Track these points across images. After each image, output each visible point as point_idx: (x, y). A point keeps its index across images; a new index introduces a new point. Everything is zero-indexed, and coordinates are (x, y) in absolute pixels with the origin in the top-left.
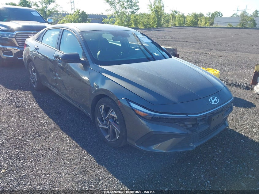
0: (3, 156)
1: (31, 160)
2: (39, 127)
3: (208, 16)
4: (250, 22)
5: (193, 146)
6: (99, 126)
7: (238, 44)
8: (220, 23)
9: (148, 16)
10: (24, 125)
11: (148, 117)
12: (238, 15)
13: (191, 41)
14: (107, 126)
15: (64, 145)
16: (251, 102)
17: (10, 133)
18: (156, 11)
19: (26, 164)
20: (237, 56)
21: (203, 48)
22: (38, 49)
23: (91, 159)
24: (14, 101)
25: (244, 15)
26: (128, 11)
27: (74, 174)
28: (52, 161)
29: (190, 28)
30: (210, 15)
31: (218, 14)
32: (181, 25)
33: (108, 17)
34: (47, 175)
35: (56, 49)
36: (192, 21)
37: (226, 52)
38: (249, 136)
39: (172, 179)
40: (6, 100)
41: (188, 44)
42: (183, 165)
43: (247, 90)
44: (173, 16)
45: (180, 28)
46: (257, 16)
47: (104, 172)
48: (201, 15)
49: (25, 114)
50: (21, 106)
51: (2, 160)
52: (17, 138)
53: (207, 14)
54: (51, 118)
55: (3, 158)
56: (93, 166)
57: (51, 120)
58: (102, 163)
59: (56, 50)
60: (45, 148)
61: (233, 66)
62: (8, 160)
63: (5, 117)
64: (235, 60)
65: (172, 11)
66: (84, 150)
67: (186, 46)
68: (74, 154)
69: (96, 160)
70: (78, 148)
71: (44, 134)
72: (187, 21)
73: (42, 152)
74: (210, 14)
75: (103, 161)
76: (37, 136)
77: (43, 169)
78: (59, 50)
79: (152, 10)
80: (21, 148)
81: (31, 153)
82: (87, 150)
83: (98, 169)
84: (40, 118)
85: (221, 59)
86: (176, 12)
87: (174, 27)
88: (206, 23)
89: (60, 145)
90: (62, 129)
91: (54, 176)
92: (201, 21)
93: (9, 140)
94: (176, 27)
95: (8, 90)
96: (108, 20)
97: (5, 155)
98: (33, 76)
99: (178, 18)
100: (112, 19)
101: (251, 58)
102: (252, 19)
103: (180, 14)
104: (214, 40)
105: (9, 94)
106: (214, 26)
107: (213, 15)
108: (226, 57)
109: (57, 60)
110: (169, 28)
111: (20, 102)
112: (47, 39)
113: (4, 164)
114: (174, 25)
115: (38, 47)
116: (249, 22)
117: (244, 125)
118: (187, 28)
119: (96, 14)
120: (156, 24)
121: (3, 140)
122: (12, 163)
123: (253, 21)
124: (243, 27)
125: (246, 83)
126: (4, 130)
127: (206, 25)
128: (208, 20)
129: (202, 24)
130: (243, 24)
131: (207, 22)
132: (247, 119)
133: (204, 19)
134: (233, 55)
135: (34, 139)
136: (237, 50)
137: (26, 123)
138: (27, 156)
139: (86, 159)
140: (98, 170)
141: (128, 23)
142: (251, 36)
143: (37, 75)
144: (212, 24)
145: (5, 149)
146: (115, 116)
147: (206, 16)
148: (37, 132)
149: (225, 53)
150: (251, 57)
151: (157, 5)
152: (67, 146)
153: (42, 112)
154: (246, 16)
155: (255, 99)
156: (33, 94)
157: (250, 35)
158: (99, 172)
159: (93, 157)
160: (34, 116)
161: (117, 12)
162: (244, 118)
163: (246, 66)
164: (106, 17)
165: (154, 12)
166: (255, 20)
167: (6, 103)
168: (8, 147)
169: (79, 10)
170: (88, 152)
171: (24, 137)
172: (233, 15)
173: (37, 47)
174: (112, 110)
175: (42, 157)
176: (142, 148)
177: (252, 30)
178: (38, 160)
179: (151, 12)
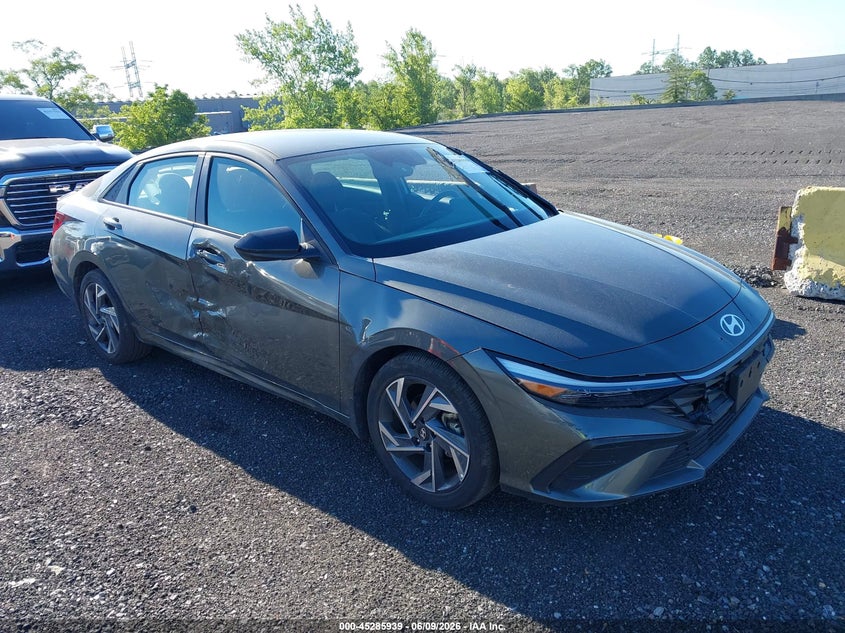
0: (102, 590)
1: (200, 589)
2: (177, 479)
3: (571, 77)
4: (696, 84)
5: (698, 467)
6: (387, 449)
7: (686, 153)
8: (607, 94)
9: (390, 92)
10: (124, 480)
11: (564, 396)
12: (657, 67)
13: (545, 157)
14: (417, 444)
15: (288, 524)
16: (788, 320)
17: (90, 513)
18: (413, 74)
19: (189, 602)
20: (694, 189)
21: (587, 175)
22: (120, 227)
23: (392, 555)
24: (52, 409)
25: (674, 63)
26: (326, 80)
27: (359, 610)
28: (271, 581)
29: (522, 117)
30: (575, 73)
31: (599, 69)
32: (494, 111)
33: (263, 103)
34: (276, 628)
35: (192, 223)
36: (525, 95)
37: (658, 180)
38: (824, 422)
39: (661, 579)
40: (24, 408)
41: (538, 167)
42: (673, 530)
43: (763, 286)
44: (466, 83)
45: (492, 119)
46: (712, 67)
47: (449, 588)
48: (549, 75)
49: (112, 444)
50: (84, 421)
51: (103, 602)
52: (121, 527)
53: (566, 71)
54: (207, 447)
55: (104, 595)
56: (409, 576)
57: (209, 452)
58: (431, 561)
59: (193, 226)
60: (230, 545)
61: (696, 221)
62: (125, 601)
63: (47, 465)
64: (693, 203)
65: (459, 70)
66: (359, 532)
67: (535, 175)
68: (333, 547)
69: (407, 555)
70: (339, 530)
71: (206, 499)
72: (509, 97)
73: (224, 557)
74: (573, 69)
75: (432, 556)
76: (183, 509)
77: (252, 609)
78: (206, 223)
79: (397, 71)
80: (149, 555)
81: (190, 564)
82: (367, 531)
83: (427, 581)
84: (168, 450)
85: (654, 202)
86: (472, 71)
87: (472, 118)
88: (567, 98)
89: (273, 528)
90: (257, 475)
91: (298, 624)
92: (553, 94)
93: (97, 535)
94: (479, 116)
95: (15, 373)
96: (261, 113)
97: (105, 584)
98: (99, 318)
99: (481, 88)
100: (276, 110)
101: (737, 192)
102: (700, 75)
103: (488, 75)
104: (610, 149)
105: (25, 385)
106: (592, 104)
107: (583, 70)
108: (666, 195)
109: (202, 257)
110: (459, 122)
111: (74, 408)
112: (143, 192)
113: (114, 615)
114: (471, 111)
115: (117, 220)
116: (693, 86)
117: (797, 392)
118: (514, 117)
119: (217, 97)
120: (418, 114)
121: (76, 540)
122: (143, 609)
123: (703, 81)
124: (679, 101)
125: (753, 268)
126: (64, 504)
127: (568, 105)
128: (572, 89)
129: (557, 102)
130: (676, 93)
131: (570, 93)
132: (798, 372)
133: (560, 86)
134: (683, 188)
135: (182, 521)
136: (687, 173)
137: (131, 474)
138: (183, 575)
139: (375, 559)
140: (427, 586)
141: (330, 118)
142: (708, 126)
143: (117, 311)
144: (585, 99)
145: (94, 565)
146: (450, 408)
147: (562, 75)
148: (180, 497)
149: (658, 183)
150: (736, 189)
151: (415, 53)
152: (299, 526)
153: (167, 430)
154: (680, 68)
155: (797, 310)
156: (108, 376)
157: (706, 122)
158: (432, 590)
159: (396, 547)
160: (148, 449)
161: (291, 86)
162: (789, 370)
163: (733, 218)
164: (252, 103)
165: (407, 77)
166: (708, 79)
167: (28, 418)
168: (106, 559)
169: (165, 88)
170: (374, 536)
171: (141, 518)
172: (642, 67)
173: (114, 222)
174: (436, 390)
175: (233, 573)
176: (554, 496)
177: (706, 108)
178: (223, 585)
179: (396, 75)
